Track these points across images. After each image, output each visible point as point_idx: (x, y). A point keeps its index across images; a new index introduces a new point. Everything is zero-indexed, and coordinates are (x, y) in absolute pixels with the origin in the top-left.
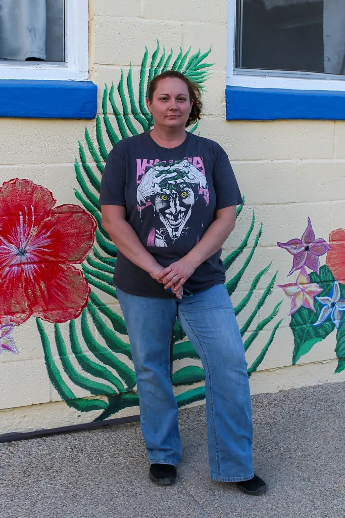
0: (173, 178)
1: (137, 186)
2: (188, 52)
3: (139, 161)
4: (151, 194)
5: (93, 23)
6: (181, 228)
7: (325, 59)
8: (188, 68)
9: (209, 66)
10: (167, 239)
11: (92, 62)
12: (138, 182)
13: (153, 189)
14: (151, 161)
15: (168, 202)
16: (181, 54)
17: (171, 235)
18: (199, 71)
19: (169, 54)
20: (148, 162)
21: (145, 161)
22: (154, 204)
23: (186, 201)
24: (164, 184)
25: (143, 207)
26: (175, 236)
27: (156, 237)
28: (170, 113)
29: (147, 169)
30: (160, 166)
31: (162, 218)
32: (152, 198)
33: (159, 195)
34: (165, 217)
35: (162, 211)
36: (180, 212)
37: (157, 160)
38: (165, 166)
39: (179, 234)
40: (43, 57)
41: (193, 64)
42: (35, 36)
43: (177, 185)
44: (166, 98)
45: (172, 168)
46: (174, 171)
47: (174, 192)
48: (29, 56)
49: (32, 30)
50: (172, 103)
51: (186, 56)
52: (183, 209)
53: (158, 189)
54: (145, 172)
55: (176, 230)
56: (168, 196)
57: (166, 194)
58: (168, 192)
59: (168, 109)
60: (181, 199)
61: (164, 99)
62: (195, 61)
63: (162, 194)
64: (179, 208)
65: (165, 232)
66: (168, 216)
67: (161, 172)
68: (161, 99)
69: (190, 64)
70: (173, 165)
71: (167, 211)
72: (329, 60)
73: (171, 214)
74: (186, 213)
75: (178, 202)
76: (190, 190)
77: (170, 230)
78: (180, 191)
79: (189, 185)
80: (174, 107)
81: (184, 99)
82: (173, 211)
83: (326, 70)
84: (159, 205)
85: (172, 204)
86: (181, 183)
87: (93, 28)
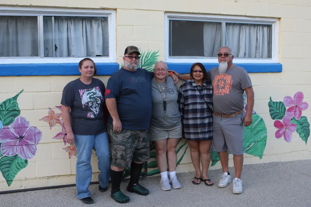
0: (92, 95)
1: (81, 99)
2: (151, 52)
3: (80, 90)
4: (87, 102)
5: (118, 43)
6: (98, 111)
7: (205, 51)
8: (151, 57)
9: (158, 56)
10: (95, 115)
11: (118, 56)
12: (82, 98)
13: (87, 100)
14: (84, 90)
15: (93, 103)
16: (148, 52)
17: (95, 113)
18: (155, 58)
19: (144, 53)
20: (83, 91)
21: (82, 90)
22: (89, 105)
23: (98, 103)
24: (90, 98)
25: (85, 106)
26: (97, 114)
27: (90, 115)
28: (89, 72)
29: (83, 93)
30: (87, 92)
31: (91, 109)
32: (88, 103)
33: (90, 101)
34: (92, 108)
35: (91, 106)
36: (97, 106)
37: (85, 90)
38: (88, 91)
39: (97, 113)
40: (102, 55)
41: (153, 56)
42: (99, 48)
43: (94, 97)
44: (87, 67)
45: (91, 92)
46: (92, 92)
47: (94, 100)
48: (97, 55)
49: (98, 46)
50: (89, 69)
51: (150, 53)
52: (97, 105)
53: (89, 100)
54: (83, 94)
55: (97, 112)
56: (93, 101)
57: (92, 101)
58: (92, 100)
59: (88, 71)
60: (97, 102)
61: (86, 67)
62: (153, 55)
63: (91, 101)
64: (96, 105)
65: (94, 113)
66: (93, 108)
67: (88, 94)
68: (85, 68)
69: (151, 56)
70: (91, 90)
71: (93, 106)
72: (206, 51)
73: (94, 107)
74: (98, 106)
75: (96, 103)
76: (99, 99)
77: (95, 112)
78: (96, 99)
79: (98, 97)
80: (90, 70)
81: (93, 67)
82: (95, 106)
83: (205, 55)
84: (90, 104)
85: (94, 104)
86: (96, 97)
87: (118, 45)
